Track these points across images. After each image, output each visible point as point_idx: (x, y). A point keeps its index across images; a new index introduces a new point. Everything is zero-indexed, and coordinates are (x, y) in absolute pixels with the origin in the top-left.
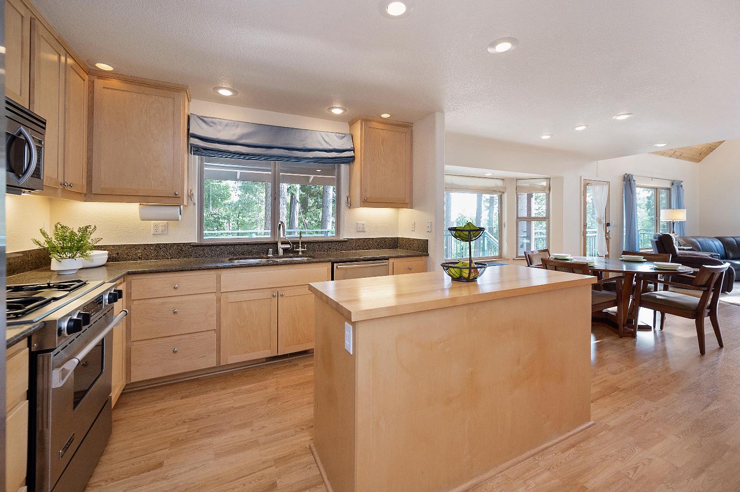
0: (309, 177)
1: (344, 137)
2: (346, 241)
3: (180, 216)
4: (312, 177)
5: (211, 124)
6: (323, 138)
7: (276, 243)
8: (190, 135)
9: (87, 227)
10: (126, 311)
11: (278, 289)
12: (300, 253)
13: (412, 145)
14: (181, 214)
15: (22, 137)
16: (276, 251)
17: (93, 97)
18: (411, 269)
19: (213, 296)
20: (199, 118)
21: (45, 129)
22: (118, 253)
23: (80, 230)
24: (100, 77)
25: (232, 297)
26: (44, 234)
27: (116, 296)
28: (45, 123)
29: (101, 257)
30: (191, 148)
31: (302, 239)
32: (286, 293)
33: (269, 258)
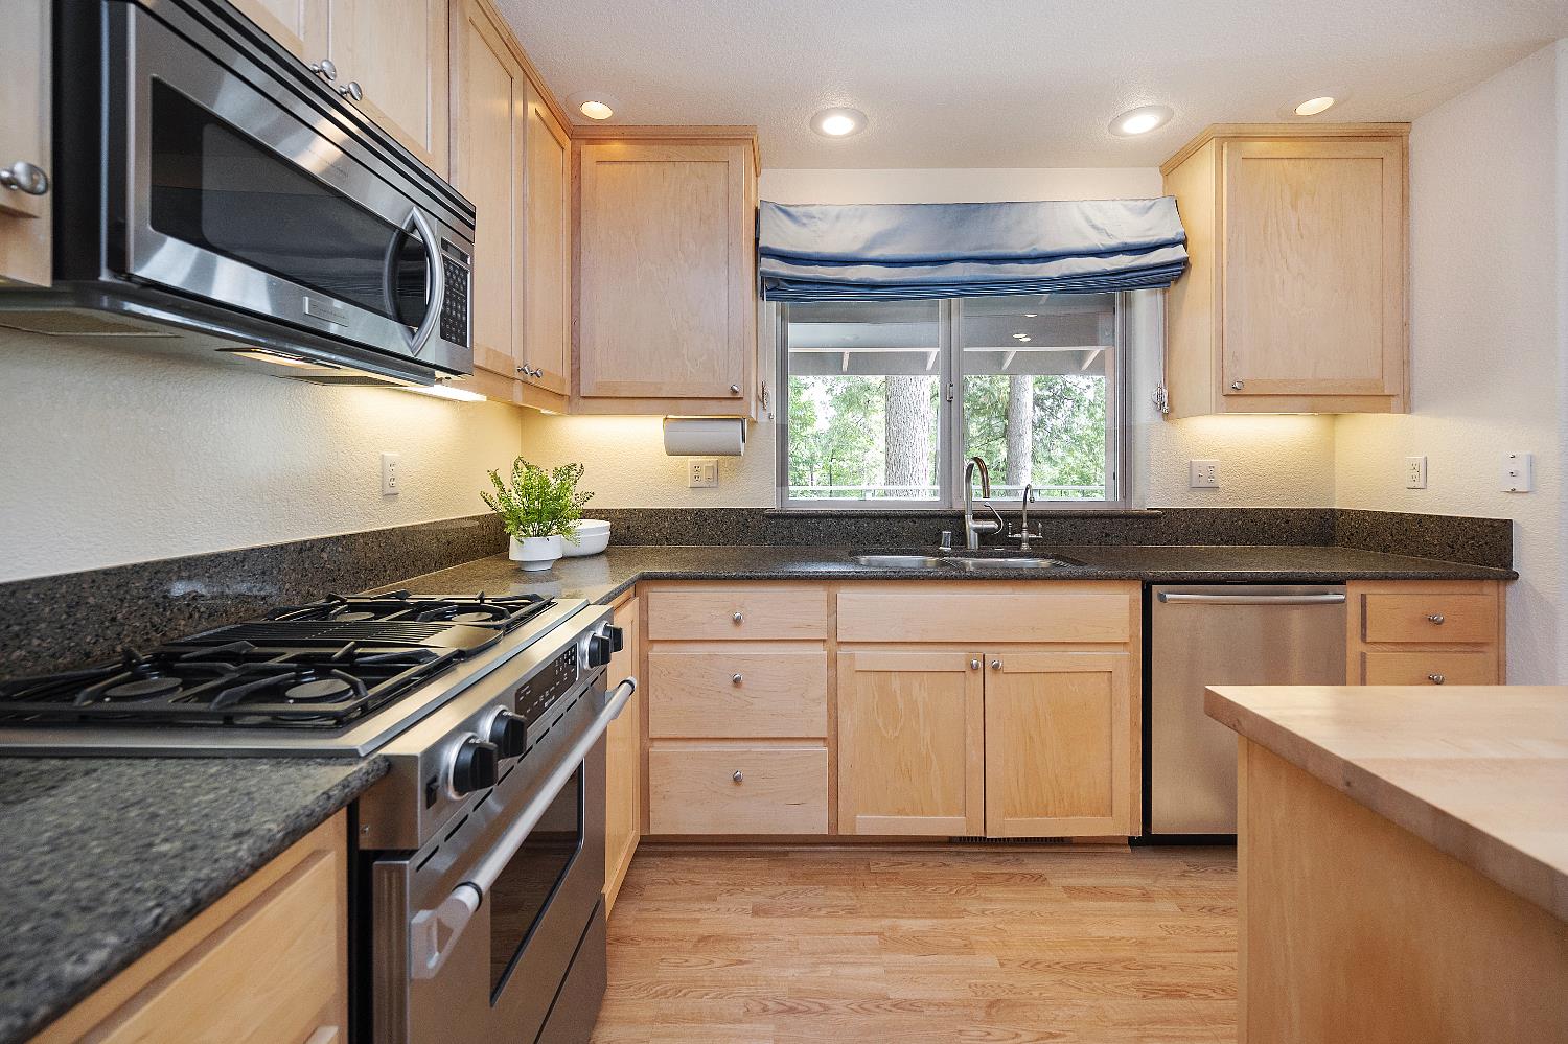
0: (1002, 355)
1: (1151, 207)
2: (1157, 517)
3: (742, 445)
4: (1013, 351)
5: (805, 220)
6: (1088, 220)
7: (960, 517)
8: (760, 252)
9: (569, 468)
10: (632, 684)
11: (984, 649)
12: (1025, 546)
13: (1405, 198)
14: (744, 440)
15: (416, 235)
16: (960, 537)
17: (580, 187)
18: (1440, 623)
19: (819, 651)
20: (780, 209)
21: (473, 227)
22: (629, 527)
23: (557, 473)
24: (592, 141)
25: (865, 657)
26: (498, 482)
27: (608, 646)
28: (473, 215)
29: (594, 534)
30: (762, 285)
31: (1030, 507)
32: (1009, 659)
33: (943, 554)
